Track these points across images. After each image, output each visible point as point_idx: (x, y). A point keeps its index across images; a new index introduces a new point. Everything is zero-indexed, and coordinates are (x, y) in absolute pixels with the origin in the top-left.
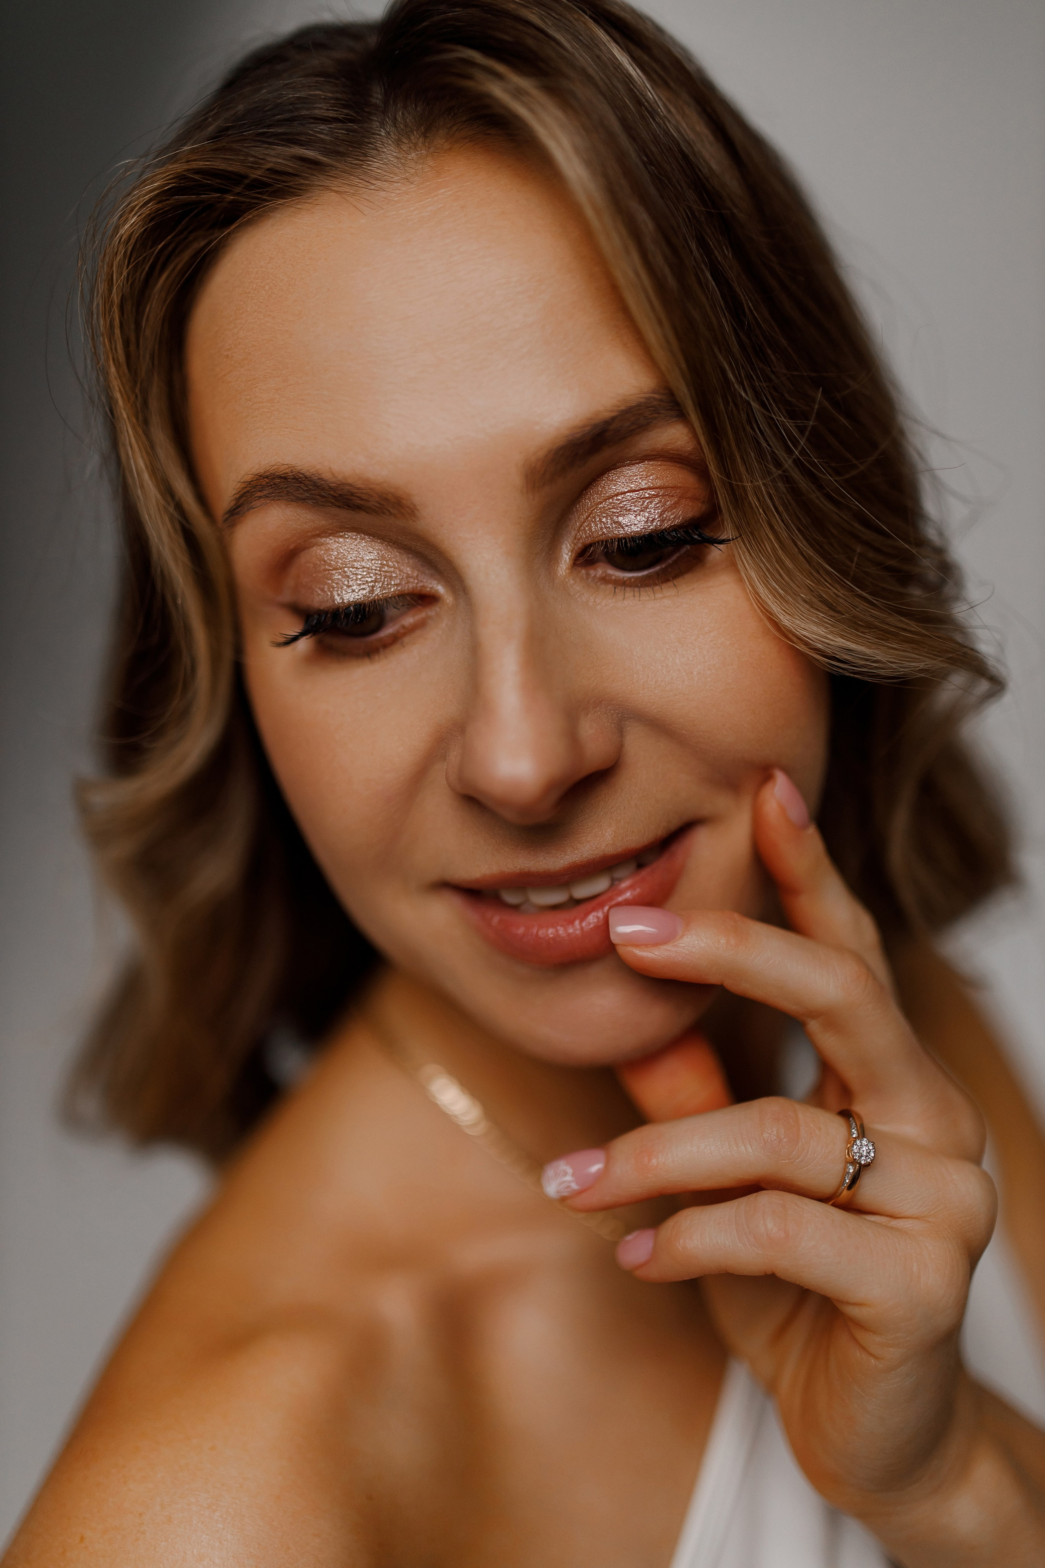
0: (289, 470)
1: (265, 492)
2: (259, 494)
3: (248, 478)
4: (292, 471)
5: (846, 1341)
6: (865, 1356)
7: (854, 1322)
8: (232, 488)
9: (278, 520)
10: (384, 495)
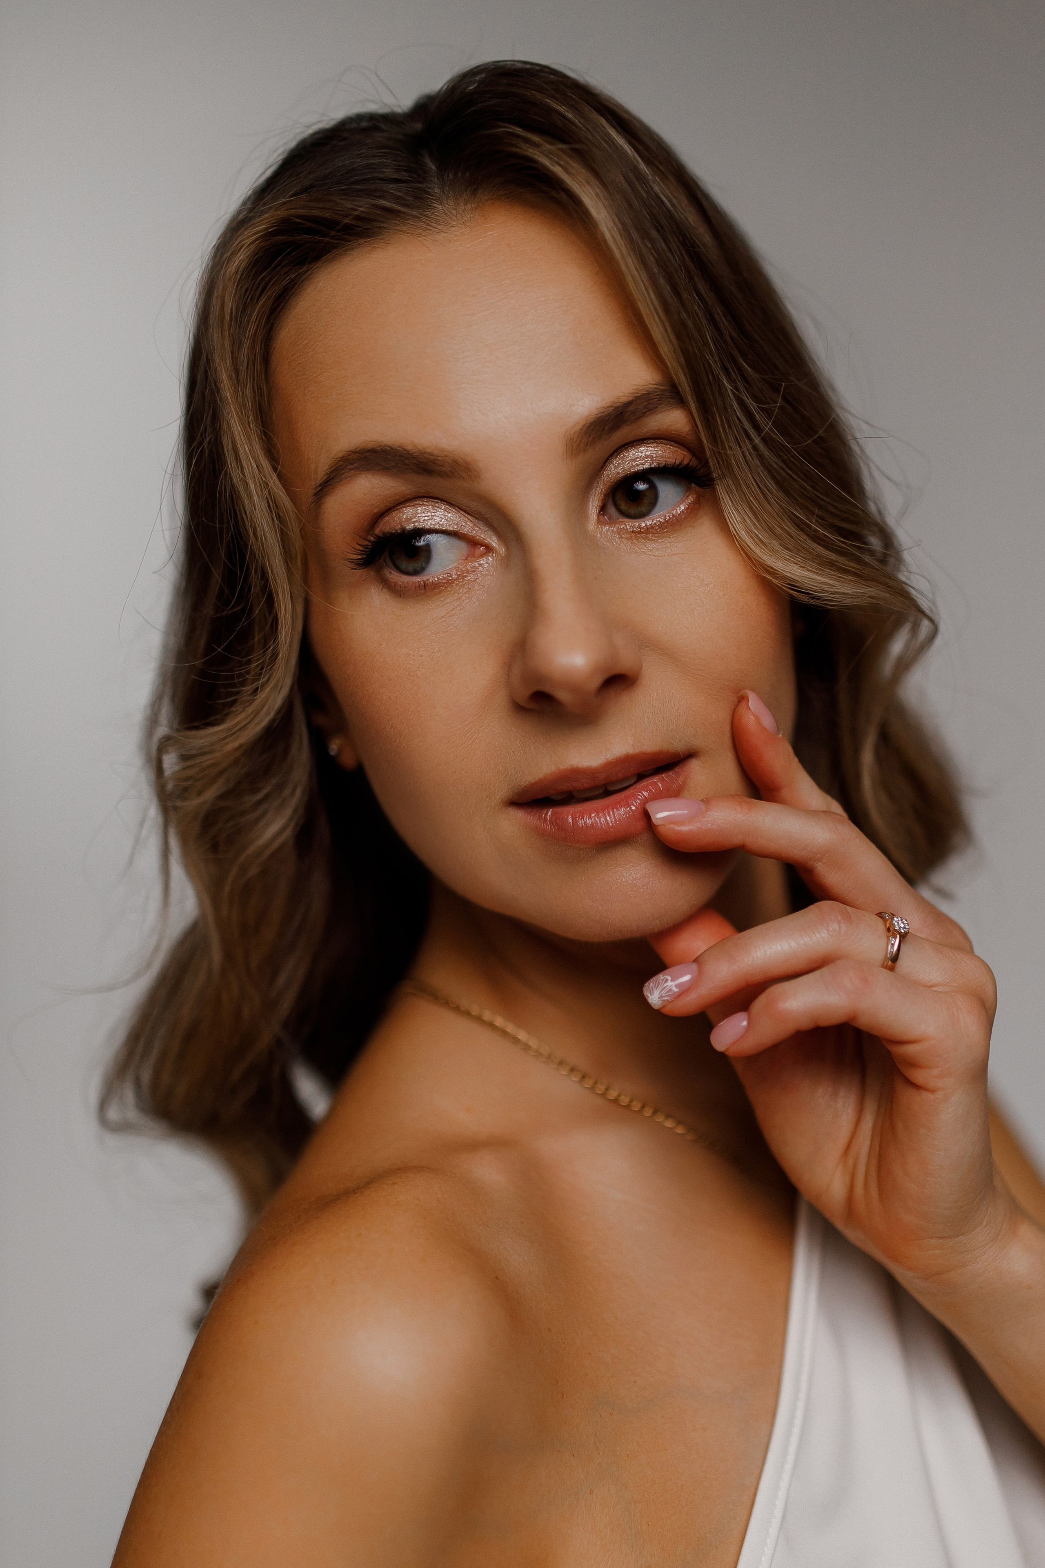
0: (377, 445)
1: (356, 465)
2: (351, 467)
3: (340, 455)
4: (379, 446)
5: (906, 1095)
6: (926, 1095)
7: (913, 1064)
8: (323, 467)
9: (365, 488)
10: (456, 462)
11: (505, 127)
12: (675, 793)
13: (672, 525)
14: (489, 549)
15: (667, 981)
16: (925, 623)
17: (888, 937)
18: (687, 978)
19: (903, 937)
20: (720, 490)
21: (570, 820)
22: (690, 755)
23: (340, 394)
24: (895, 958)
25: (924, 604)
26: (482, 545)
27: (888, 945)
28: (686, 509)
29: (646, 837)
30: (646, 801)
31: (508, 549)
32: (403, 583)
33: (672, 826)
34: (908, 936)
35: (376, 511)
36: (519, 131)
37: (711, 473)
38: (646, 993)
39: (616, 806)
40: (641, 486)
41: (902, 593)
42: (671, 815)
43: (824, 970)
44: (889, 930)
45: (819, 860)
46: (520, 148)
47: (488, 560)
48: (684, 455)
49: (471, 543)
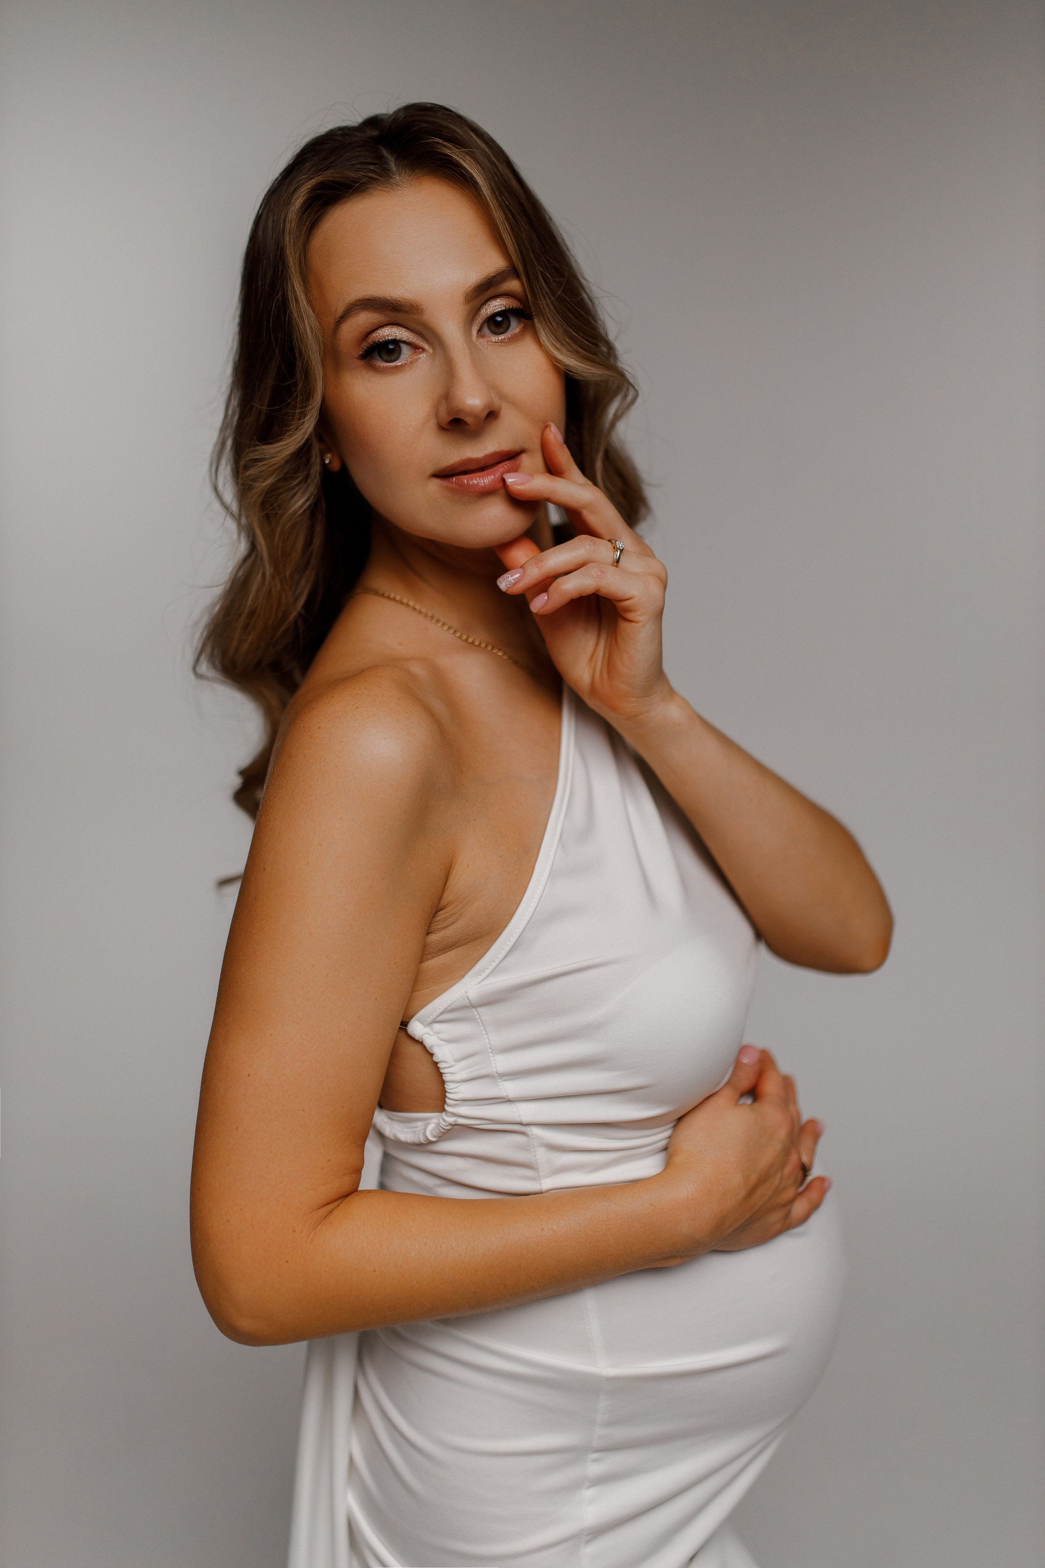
0: (371, 297)
1: (358, 307)
2: (355, 308)
3: (350, 302)
4: (373, 297)
5: (624, 625)
6: (634, 624)
7: (628, 610)
8: (341, 308)
9: (364, 319)
10: (412, 305)
11: (432, 139)
12: (515, 470)
13: (514, 339)
14: (423, 350)
15: (508, 577)
16: (631, 390)
17: (614, 552)
18: (517, 575)
19: (621, 551)
20: (536, 320)
21: (466, 481)
22: (522, 451)
23: (351, 271)
24: (618, 561)
25: (631, 380)
26: (421, 348)
27: (614, 555)
28: (520, 331)
29: (502, 491)
30: (503, 473)
31: (434, 349)
32: (383, 367)
33: (516, 486)
34: (624, 551)
35: (368, 330)
36: (440, 141)
37: (531, 313)
38: (499, 583)
39: (488, 475)
40: (499, 319)
41: (621, 374)
42: (515, 481)
43: (582, 569)
44: (614, 548)
45: (584, 508)
46: (441, 149)
47: (423, 356)
48: (519, 304)
49: (415, 347)
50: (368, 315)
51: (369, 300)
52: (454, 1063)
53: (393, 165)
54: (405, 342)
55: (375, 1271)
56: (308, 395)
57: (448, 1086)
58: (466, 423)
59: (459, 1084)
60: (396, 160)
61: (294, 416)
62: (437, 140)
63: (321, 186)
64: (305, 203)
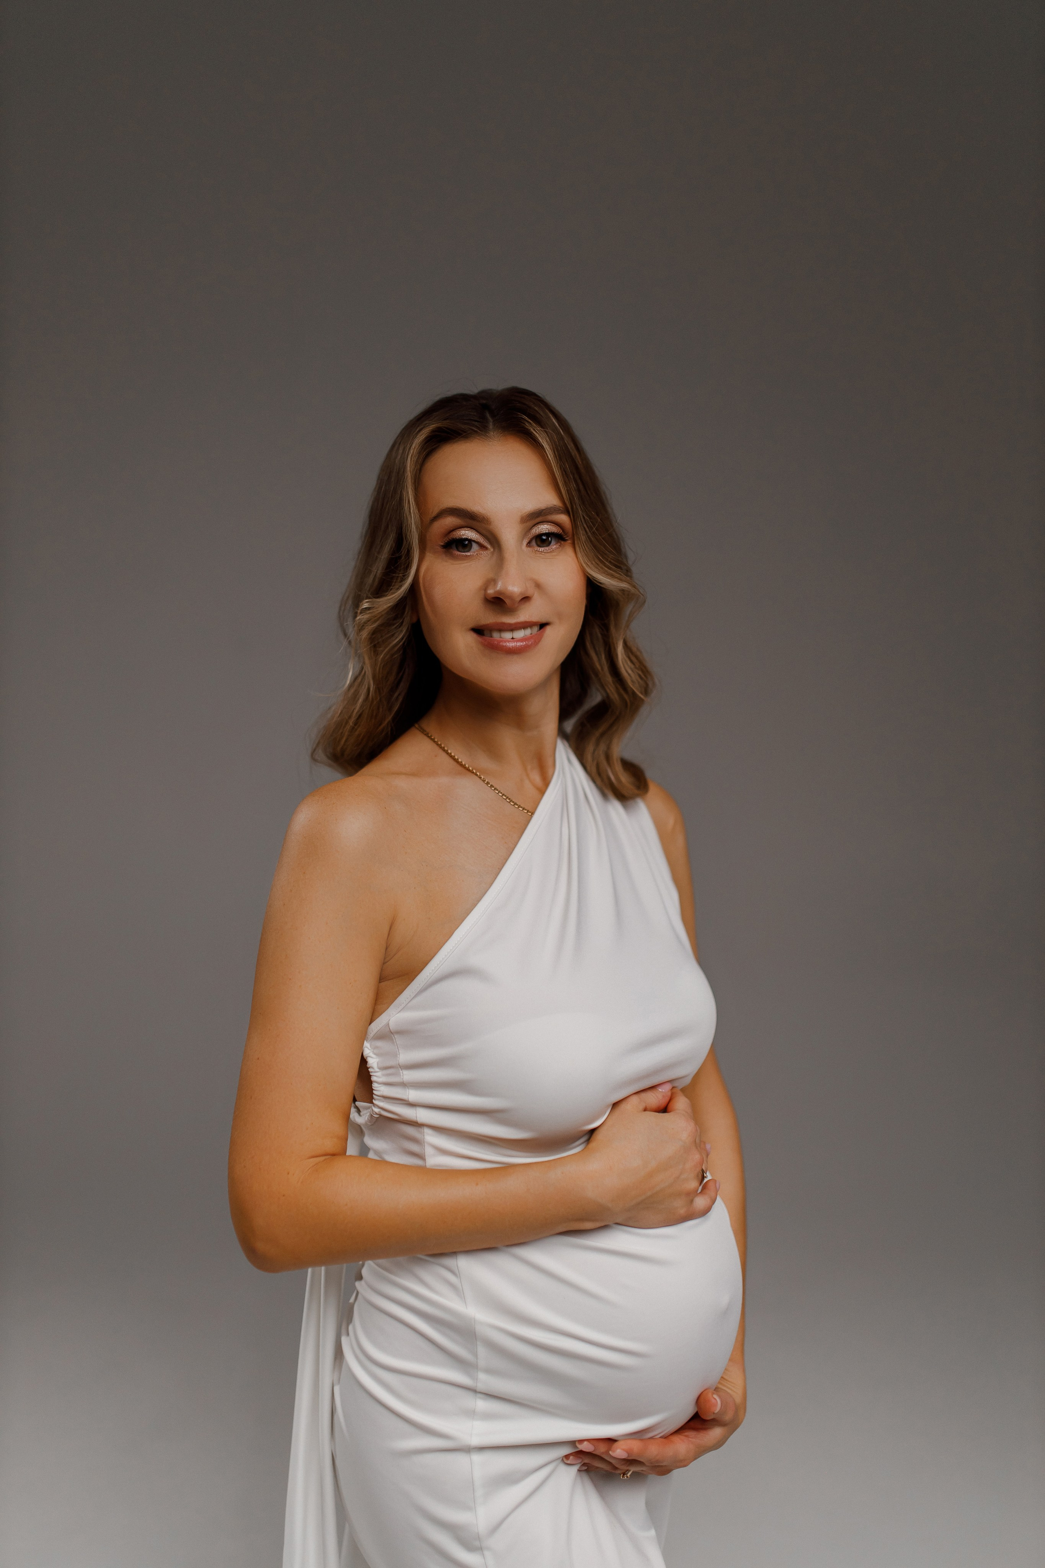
1: (448, 513)
3: (443, 509)
4: (458, 508)
8: (436, 511)
9: (450, 521)
10: (484, 517)
11: (520, 415)
14: (487, 548)
22: (548, 624)
26: (485, 547)
31: (493, 549)
32: (458, 555)
35: (451, 529)
40: (544, 537)
46: (523, 423)
47: (484, 553)
48: (561, 531)
49: (482, 546)
50: (453, 519)
51: (456, 509)
52: (377, 1070)
53: (491, 426)
54: (474, 541)
55: (346, 1205)
56: (408, 566)
57: (375, 1085)
58: (505, 602)
59: (380, 1085)
60: (493, 421)
61: (397, 579)
62: (524, 417)
63: (439, 430)
64: (426, 438)
